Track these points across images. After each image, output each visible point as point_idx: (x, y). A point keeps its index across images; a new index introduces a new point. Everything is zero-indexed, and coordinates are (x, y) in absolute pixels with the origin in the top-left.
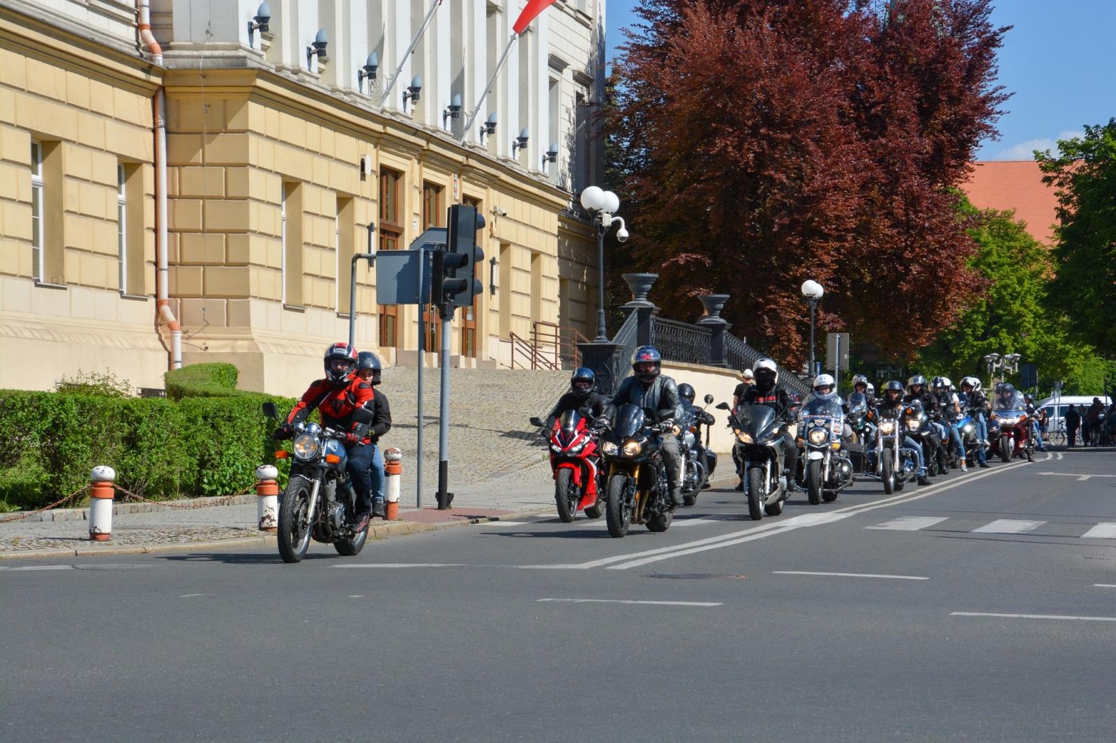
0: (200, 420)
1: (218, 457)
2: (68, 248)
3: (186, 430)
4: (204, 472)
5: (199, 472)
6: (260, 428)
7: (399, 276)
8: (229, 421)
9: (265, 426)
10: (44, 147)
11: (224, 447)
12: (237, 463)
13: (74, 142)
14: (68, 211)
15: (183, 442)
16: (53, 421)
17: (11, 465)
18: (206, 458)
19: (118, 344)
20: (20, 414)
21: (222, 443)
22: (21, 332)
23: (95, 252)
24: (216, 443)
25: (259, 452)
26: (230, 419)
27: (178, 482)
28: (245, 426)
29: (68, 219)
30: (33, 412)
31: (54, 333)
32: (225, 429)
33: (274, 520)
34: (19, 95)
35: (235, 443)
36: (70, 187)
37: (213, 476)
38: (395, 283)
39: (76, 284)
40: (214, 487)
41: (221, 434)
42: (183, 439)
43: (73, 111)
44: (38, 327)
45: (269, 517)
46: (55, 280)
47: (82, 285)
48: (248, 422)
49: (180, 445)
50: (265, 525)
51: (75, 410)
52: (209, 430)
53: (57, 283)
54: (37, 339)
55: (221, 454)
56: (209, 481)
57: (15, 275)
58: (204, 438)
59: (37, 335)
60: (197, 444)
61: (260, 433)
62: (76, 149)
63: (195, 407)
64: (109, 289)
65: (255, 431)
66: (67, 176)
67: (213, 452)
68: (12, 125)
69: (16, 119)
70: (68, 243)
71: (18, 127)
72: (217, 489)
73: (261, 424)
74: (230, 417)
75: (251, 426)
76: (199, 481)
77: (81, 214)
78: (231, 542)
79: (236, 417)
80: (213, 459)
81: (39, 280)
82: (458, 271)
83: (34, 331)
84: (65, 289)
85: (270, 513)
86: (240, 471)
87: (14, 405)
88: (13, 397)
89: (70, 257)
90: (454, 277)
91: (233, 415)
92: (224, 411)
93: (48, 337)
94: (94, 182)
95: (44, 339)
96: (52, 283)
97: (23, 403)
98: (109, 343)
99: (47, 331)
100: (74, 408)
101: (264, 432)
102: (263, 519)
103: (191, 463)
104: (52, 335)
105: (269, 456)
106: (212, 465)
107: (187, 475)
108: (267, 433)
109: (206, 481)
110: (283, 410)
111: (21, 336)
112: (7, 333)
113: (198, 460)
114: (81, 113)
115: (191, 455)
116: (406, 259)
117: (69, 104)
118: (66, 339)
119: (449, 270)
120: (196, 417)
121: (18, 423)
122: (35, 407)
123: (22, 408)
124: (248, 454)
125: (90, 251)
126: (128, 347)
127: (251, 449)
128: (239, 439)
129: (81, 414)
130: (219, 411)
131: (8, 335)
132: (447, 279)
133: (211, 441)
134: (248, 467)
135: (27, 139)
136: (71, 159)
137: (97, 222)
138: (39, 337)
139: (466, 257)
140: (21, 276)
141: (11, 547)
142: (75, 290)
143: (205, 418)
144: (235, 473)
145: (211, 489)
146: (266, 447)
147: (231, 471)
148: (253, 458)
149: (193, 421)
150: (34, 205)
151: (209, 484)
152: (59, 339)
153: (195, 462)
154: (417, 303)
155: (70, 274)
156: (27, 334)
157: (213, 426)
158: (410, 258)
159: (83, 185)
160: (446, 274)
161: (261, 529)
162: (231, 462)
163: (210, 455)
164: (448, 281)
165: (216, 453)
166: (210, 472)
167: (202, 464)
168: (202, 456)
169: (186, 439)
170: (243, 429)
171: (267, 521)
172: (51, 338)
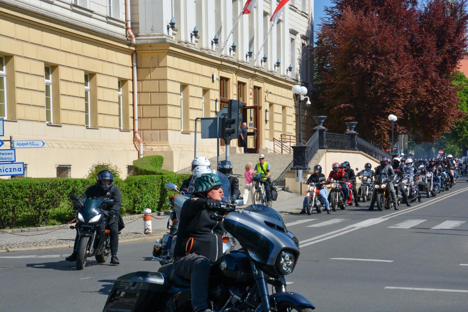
0: (133, 186)
1: (141, 199)
2: (99, 113)
3: (128, 189)
4: (135, 205)
5: (134, 205)
6: (158, 187)
7: (210, 128)
8: (145, 185)
9: (160, 186)
10: (89, 76)
11: (143, 195)
12: (149, 201)
13: (101, 74)
14: (99, 100)
15: (127, 194)
16: (73, 189)
17: (57, 207)
18: (136, 199)
19: (118, 149)
20: (59, 188)
21: (142, 194)
22: (81, 147)
23: (109, 115)
24: (140, 194)
25: (158, 196)
26: (145, 184)
27: (124, 209)
28: (152, 186)
29: (99, 103)
30: (64, 186)
31: (93, 146)
32: (144, 188)
33: (150, 230)
34: (80, 57)
35: (148, 193)
36: (99, 90)
37: (139, 207)
38: (208, 130)
39: (102, 127)
40: (140, 211)
41: (142, 190)
42: (127, 193)
43: (101, 62)
44: (87, 144)
45: (148, 229)
46: (94, 126)
47: (105, 127)
48: (153, 185)
49: (125, 195)
50: (146, 232)
51: (81, 185)
52: (137, 189)
53: (95, 127)
54: (87, 149)
55: (142, 198)
56: (138, 208)
57: (79, 125)
58: (135, 192)
59: (87, 147)
60: (132, 195)
61: (158, 188)
62: (102, 76)
63: (132, 180)
64: (115, 128)
65: (156, 188)
66: (98, 86)
67: (139, 197)
68: (77, 69)
69: (79, 66)
70: (99, 112)
71: (80, 69)
72: (141, 211)
73: (159, 185)
74: (146, 183)
75: (154, 186)
76: (134, 208)
77: (104, 101)
78: (131, 240)
79: (148, 183)
80: (139, 200)
81: (88, 126)
82: (232, 125)
83: (85, 146)
84: (98, 129)
85: (148, 227)
86: (150, 204)
87: (56, 184)
88: (56, 181)
89: (100, 117)
90: (230, 128)
91: (147, 182)
92: (143, 181)
93: (91, 148)
94: (109, 88)
95: (90, 149)
96: (93, 127)
97: (60, 182)
98: (115, 149)
99: (91, 146)
100: (81, 184)
101: (160, 188)
102: (146, 230)
103: (130, 202)
104: (93, 147)
105: (162, 197)
106: (139, 202)
107: (129, 206)
108: (161, 189)
109: (136, 208)
110: (168, 179)
111: (80, 148)
112: (75, 147)
113: (133, 201)
114: (104, 63)
115: (130, 199)
116: (212, 121)
117: (99, 60)
118: (98, 148)
119: (228, 125)
120: (132, 184)
121: (58, 191)
122: (65, 185)
123: (60, 185)
124: (153, 197)
125: (108, 114)
126: (123, 150)
127: (154, 195)
128: (149, 192)
129: (84, 186)
130: (141, 181)
131: (75, 148)
132: (227, 129)
133: (138, 193)
134: (154, 202)
135: (83, 74)
136: (100, 80)
137: (110, 103)
138: (87, 148)
139: (234, 120)
140: (81, 125)
141: (45, 244)
142: (102, 129)
143: (135, 184)
144: (148, 205)
145: (138, 211)
146: (161, 194)
147: (146, 204)
148: (155, 199)
149: (131, 186)
150: (86, 98)
151: (138, 209)
152: (95, 148)
153: (131, 201)
154: (217, 138)
155: (100, 124)
156: (83, 147)
157: (139, 187)
158: (214, 121)
159: (105, 90)
160: (227, 127)
161: (145, 233)
162: (146, 201)
163: (138, 198)
164: (227, 130)
165: (140, 197)
166: (138, 205)
167: (135, 202)
168: (134, 199)
169: (128, 193)
170: (151, 188)
171: (147, 230)
172: (93, 148)
